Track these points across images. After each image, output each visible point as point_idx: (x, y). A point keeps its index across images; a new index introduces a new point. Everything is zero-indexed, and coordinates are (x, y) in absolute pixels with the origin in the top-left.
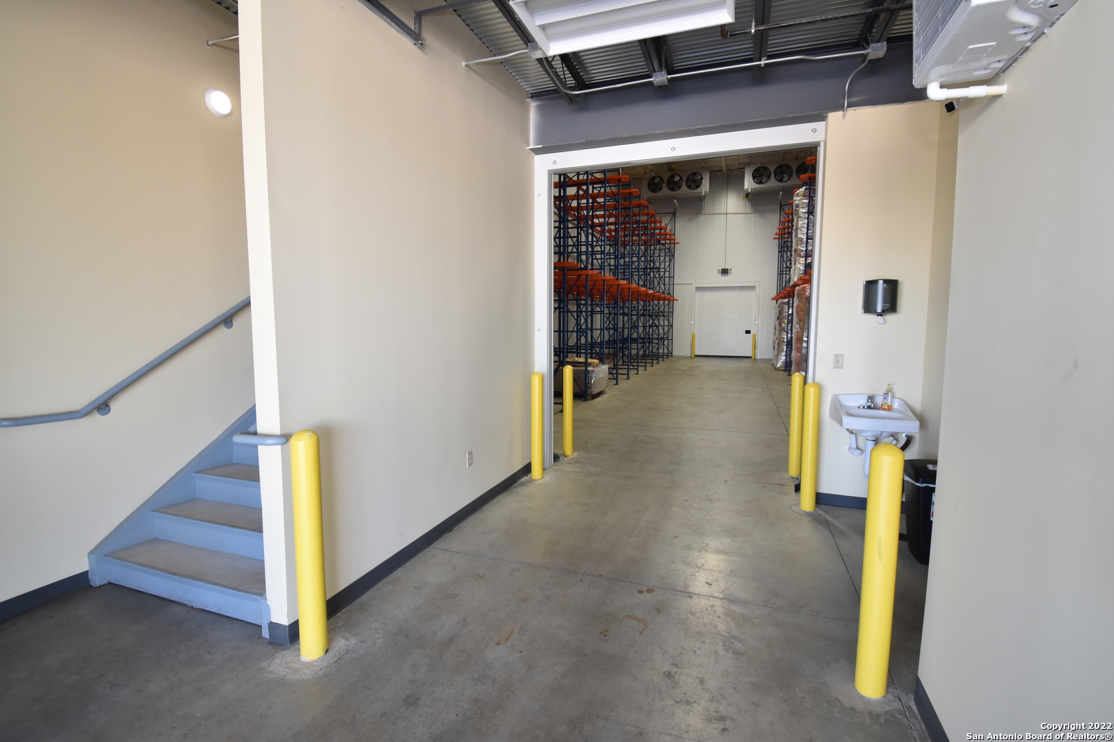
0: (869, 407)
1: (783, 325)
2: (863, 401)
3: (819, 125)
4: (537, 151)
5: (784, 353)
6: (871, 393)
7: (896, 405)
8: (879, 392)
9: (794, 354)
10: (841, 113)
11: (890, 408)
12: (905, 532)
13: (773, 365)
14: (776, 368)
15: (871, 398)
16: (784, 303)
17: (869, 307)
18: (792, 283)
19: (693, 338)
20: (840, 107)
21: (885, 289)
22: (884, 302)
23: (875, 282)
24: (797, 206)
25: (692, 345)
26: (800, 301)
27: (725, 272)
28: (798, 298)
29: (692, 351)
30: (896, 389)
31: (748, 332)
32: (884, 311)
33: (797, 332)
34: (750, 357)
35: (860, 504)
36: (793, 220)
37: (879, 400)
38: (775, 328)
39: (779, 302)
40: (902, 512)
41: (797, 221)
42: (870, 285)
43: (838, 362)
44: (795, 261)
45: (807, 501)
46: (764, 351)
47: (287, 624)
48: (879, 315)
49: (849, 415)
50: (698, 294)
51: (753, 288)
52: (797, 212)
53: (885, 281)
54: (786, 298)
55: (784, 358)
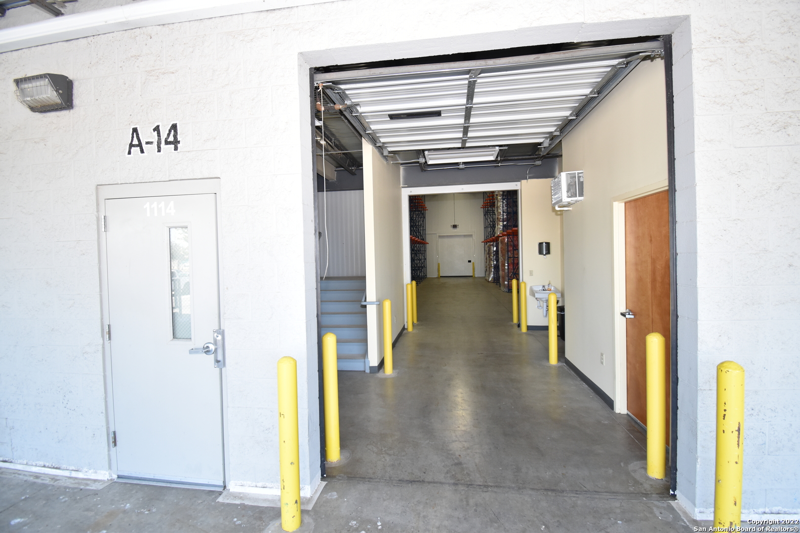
0: (543, 290)
1: (491, 257)
2: (541, 288)
3: (519, 183)
4: (403, 187)
5: (492, 273)
6: (544, 285)
7: (552, 289)
8: (546, 284)
9: (501, 272)
10: (526, 180)
11: (550, 290)
12: (559, 335)
13: (486, 280)
14: (489, 281)
15: (544, 286)
16: (491, 245)
17: (541, 252)
18: (496, 235)
19: (439, 266)
20: (526, 179)
21: (546, 246)
22: (546, 250)
23: (542, 243)
24: (497, 195)
25: (438, 271)
26: (502, 245)
27: (455, 226)
28: (501, 243)
29: (439, 274)
30: (552, 283)
31: (470, 261)
32: (546, 254)
33: (502, 261)
34: (472, 276)
35: (546, 328)
36: (495, 202)
37: (546, 287)
38: (486, 259)
39: (488, 245)
40: (558, 330)
41: (497, 203)
42: (541, 244)
43: (531, 273)
44: (498, 223)
45: (524, 329)
46: (480, 273)
47: (377, 365)
48: (545, 255)
49: (537, 293)
50: (440, 240)
51: (471, 236)
52: (497, 199)
53: (546, 243)
54: (491, 242)
55: (492, 275)
